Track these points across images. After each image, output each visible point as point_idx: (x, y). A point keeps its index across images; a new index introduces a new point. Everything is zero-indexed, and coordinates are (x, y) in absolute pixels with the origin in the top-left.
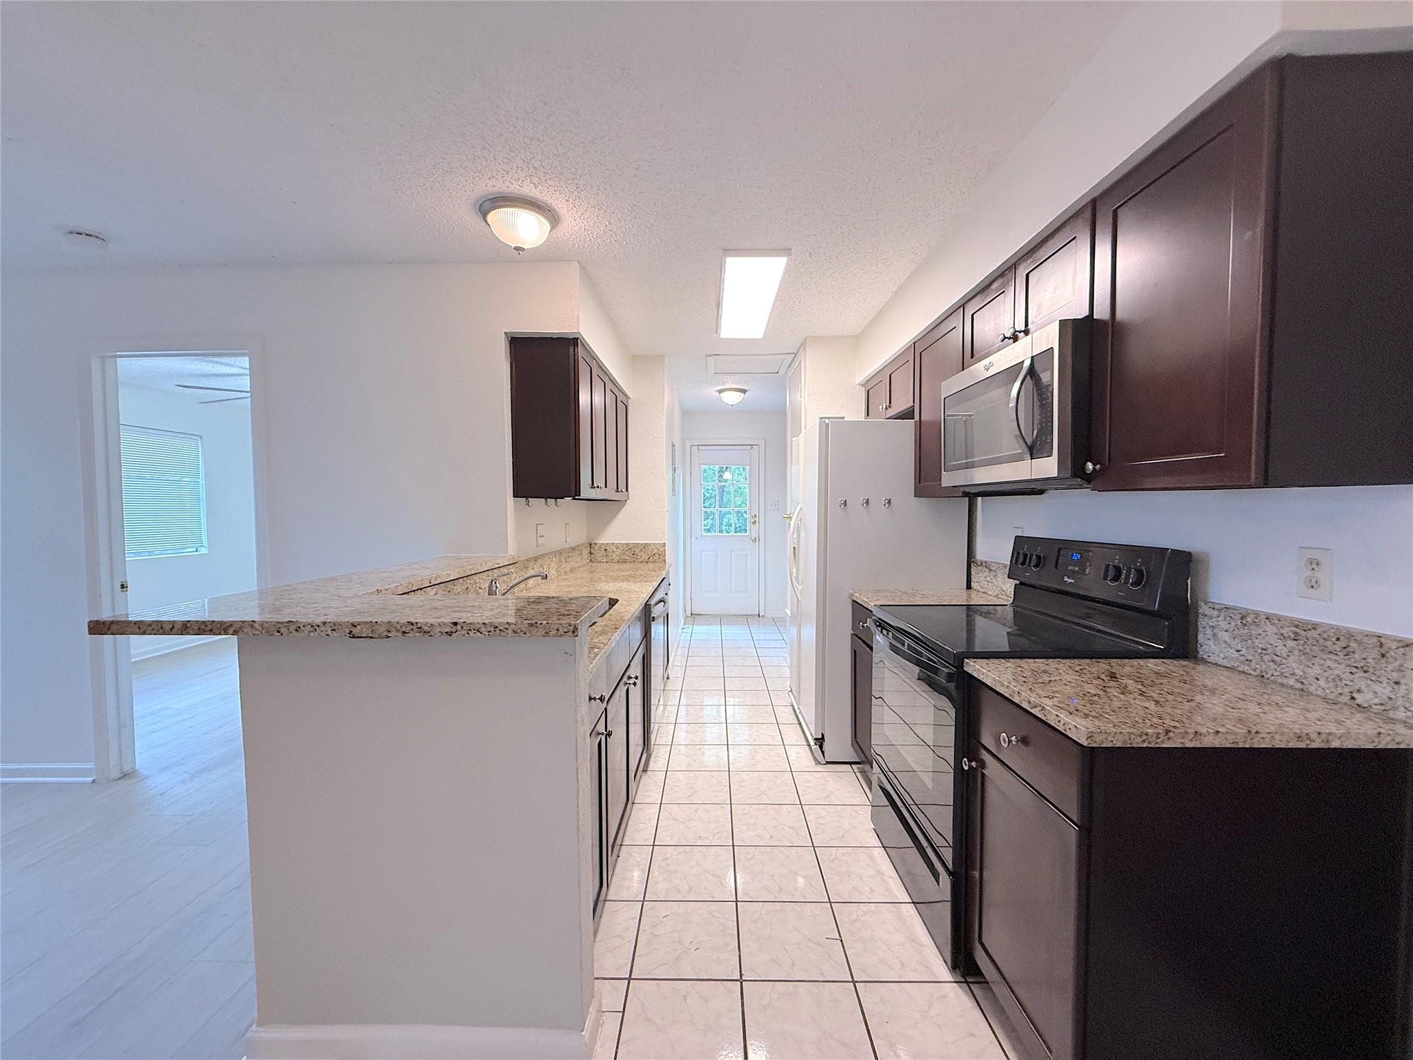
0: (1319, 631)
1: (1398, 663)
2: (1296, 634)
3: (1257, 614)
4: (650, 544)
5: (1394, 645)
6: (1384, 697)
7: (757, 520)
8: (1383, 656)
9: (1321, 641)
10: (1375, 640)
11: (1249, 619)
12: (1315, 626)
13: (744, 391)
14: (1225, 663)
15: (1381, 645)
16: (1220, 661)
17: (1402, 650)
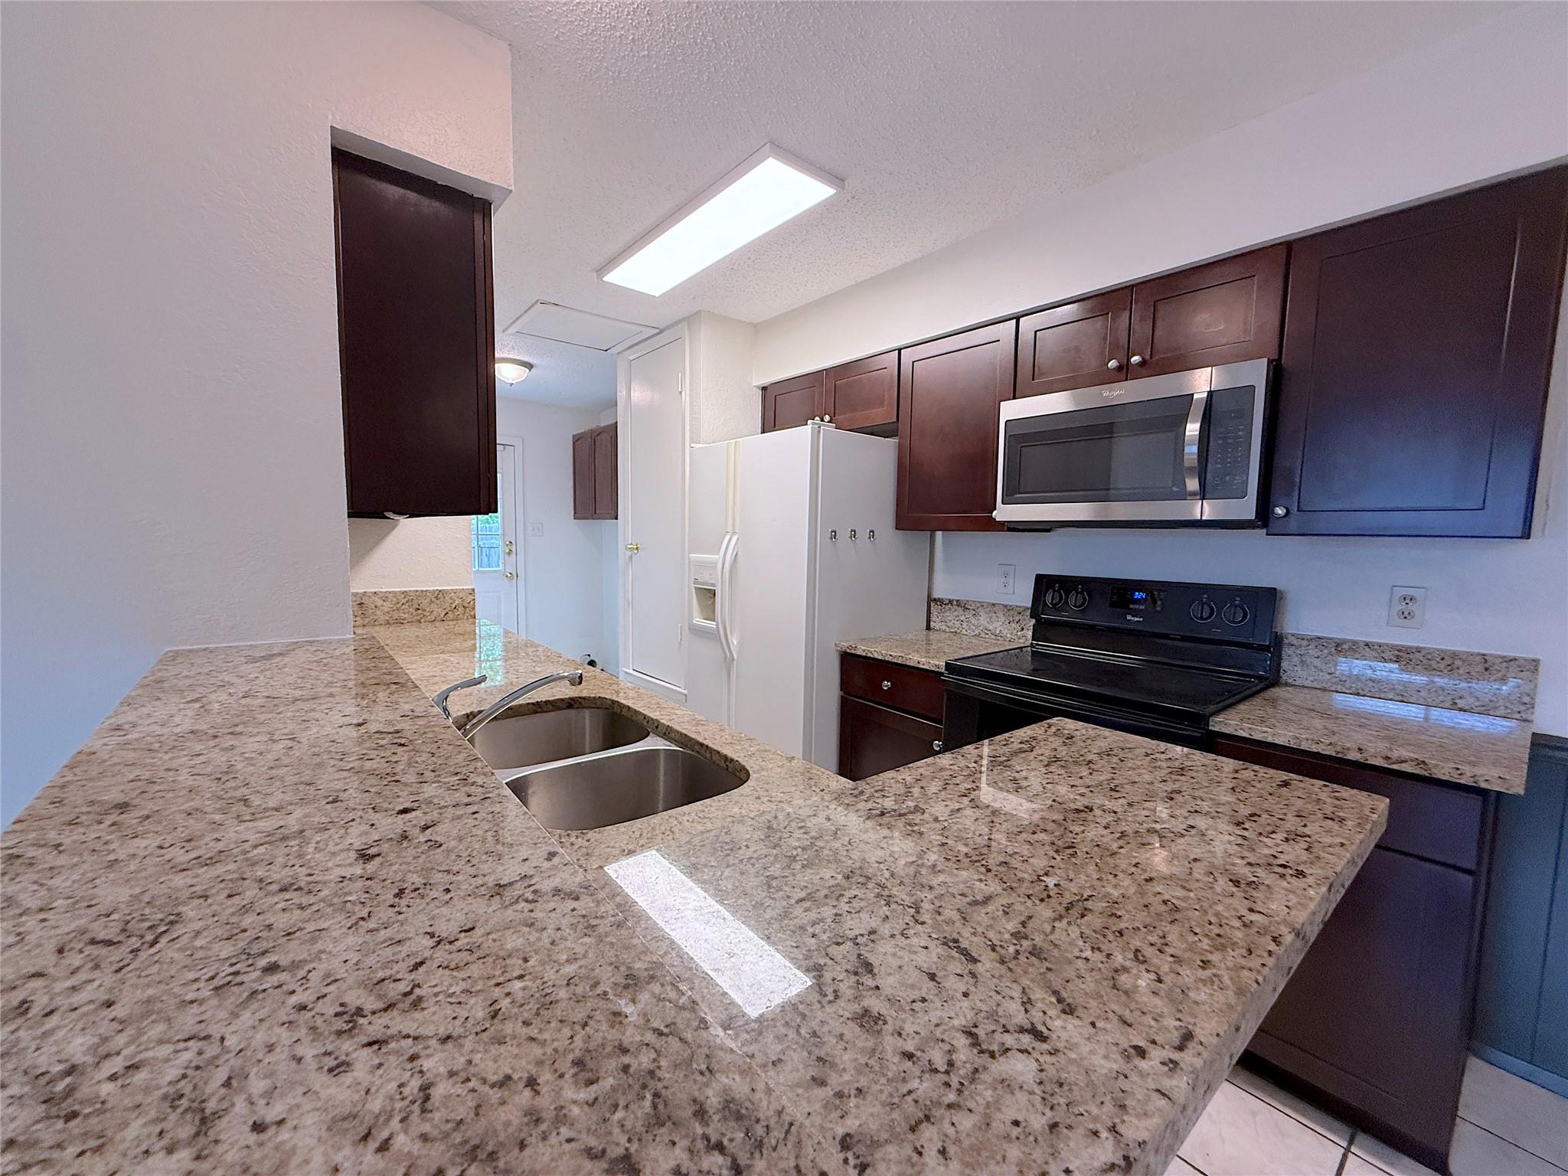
0: (1423, 653)
1: (1500, 674)
2: (1397, 656)
3: (1355, 643)
4: (447, 592)
5: (1497, 661)
6: (1487, 700)
7: (514, 549)
8: (1486, 669)
9: (1425, 661)
10: (1479, 657)
11: (1344, 646)
12: (1419, 650)
13: (530, 366)
14: (1315, 685)
15: (1486, 661)
16: (1308, 683)
17: (1505, 664)
